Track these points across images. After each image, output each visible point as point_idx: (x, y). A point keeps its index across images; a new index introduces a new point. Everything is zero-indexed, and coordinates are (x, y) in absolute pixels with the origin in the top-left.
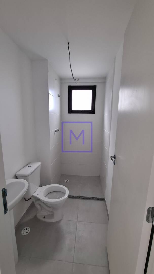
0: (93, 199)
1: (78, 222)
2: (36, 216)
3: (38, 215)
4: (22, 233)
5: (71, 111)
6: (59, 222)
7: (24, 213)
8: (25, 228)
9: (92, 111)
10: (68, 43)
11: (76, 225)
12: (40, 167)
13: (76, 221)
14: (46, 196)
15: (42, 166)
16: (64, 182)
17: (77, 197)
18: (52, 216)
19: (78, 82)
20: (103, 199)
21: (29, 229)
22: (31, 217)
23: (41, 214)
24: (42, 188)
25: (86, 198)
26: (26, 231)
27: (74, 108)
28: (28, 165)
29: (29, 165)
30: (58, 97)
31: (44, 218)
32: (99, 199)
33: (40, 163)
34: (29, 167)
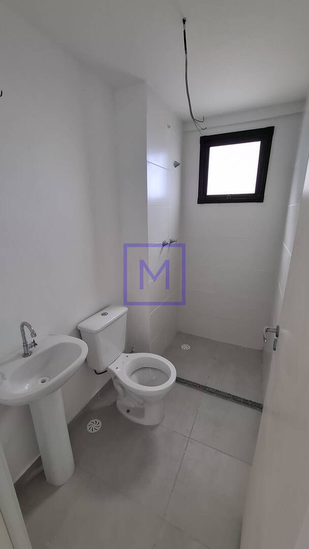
0: (235, 399)
1: (190, 440)
2: (115, 403)
3: (118, 402)
4: (88, 427)
5: (204, 198)
6: (153, 428)
7: (96, 393)
8: (94, 421)
9: (258, 197)
10: (184, 21)
11: (185, 446)
12: (125, 316)
13: (188, 436)
14: (132, 373)
15: (129, 314)
16: (181, 348)
17: (199, 386)
18: (141, 412)
19: (203, 125)
20: (259, 407)
21: (100, 424)
22: (106, 402)
23: (123, 403)
24: (127, 356)
25: (220, 395)
26: (94, 426)
27: (211, 191)
28: (102, 310)
29: (102, 312)
30: (174, 167)
31: (128, 411)
32: (248, 404)
33: (124, 309)
34: (102, 315)
